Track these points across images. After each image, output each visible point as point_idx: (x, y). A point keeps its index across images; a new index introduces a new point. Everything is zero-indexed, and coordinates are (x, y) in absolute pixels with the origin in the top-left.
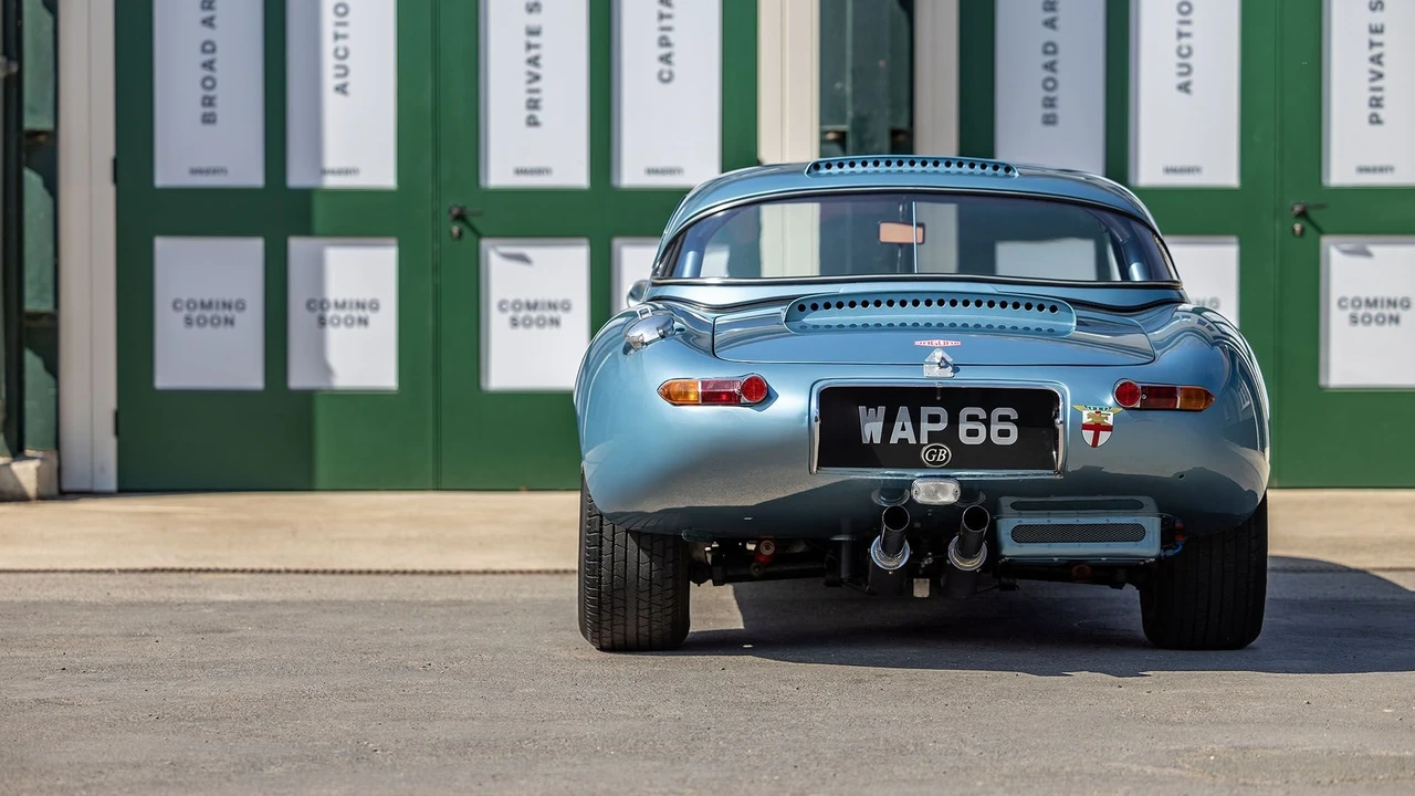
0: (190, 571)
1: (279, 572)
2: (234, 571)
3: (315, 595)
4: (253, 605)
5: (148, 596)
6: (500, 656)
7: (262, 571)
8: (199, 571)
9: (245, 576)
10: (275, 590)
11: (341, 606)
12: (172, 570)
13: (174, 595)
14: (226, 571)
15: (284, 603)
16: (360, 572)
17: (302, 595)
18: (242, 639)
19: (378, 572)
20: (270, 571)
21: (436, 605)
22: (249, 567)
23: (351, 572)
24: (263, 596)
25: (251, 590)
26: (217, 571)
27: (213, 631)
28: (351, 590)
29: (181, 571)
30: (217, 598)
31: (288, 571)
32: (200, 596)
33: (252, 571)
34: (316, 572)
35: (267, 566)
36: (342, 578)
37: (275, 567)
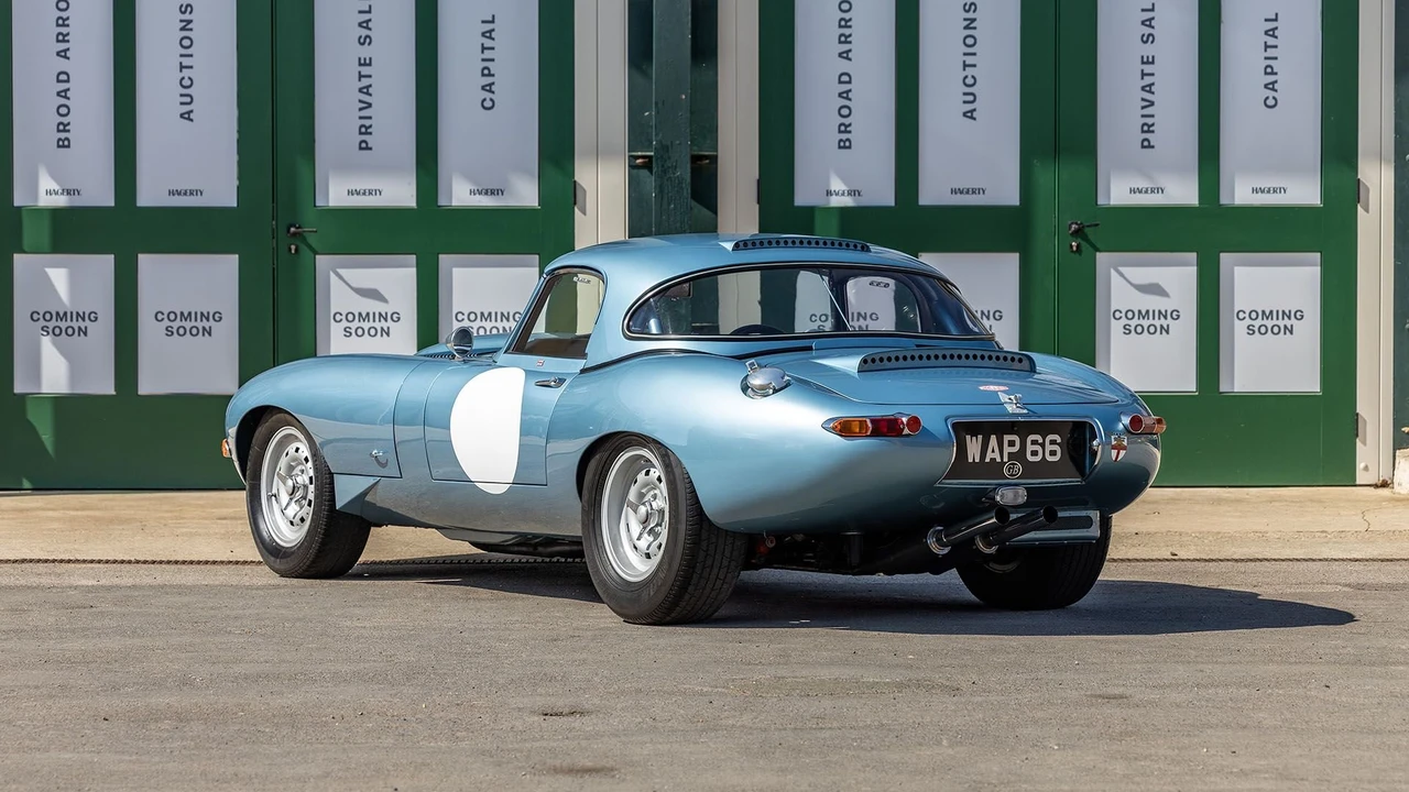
0: (54, 561)
1: (130, 562)
2: (92, 562)
3: (159, 581)
4: (109, 588)
5: (23, 582)
6: (298, 624)
7: (115, 562)
8: (62, 561)
9: (101, 565)
10: (127, 577)
11: (182, 590)
12: (39, 561)
13: (45, 581)
14: (84, 561)
15: (134, 587)
16: (199, 562)
17: (148, 581)
18: (102, 612)
19: (214, 562)
20: (122, 562)
21: (257, 589)
22: (104, 558)
23: (192, 562)
24: (116, 581)
25: (108, 577)
26: (77, 561)
27: (78, 607)
28: (190, 577)
29: (46, 561)
30: (79, 583)
31: (138, 562)
32: (66, 581)
33: (107, 562)
34: (161, 562)
35: (119, 558)
36: (184, 567)
37: (126, 558)
